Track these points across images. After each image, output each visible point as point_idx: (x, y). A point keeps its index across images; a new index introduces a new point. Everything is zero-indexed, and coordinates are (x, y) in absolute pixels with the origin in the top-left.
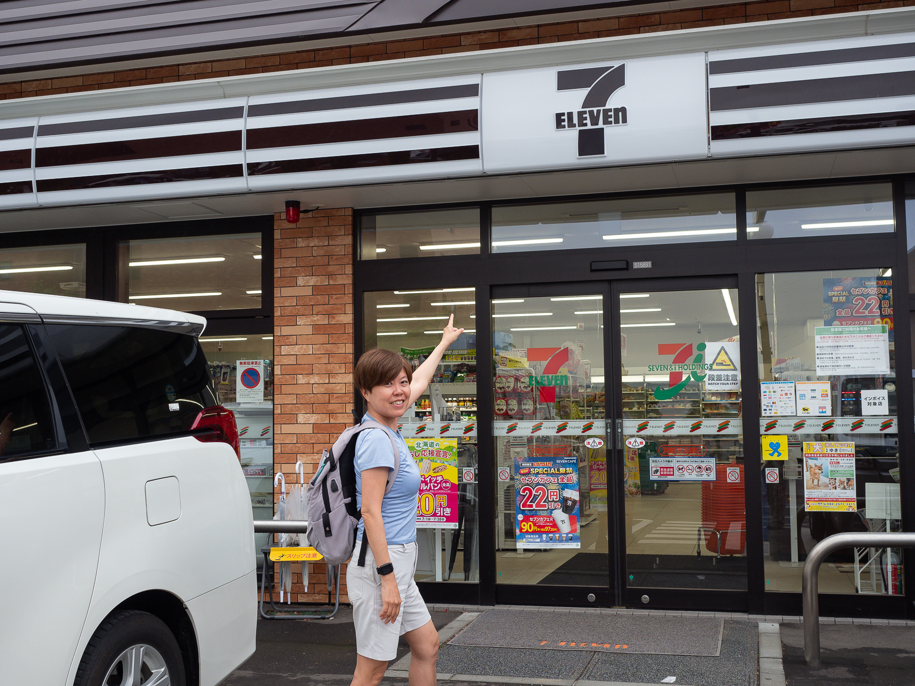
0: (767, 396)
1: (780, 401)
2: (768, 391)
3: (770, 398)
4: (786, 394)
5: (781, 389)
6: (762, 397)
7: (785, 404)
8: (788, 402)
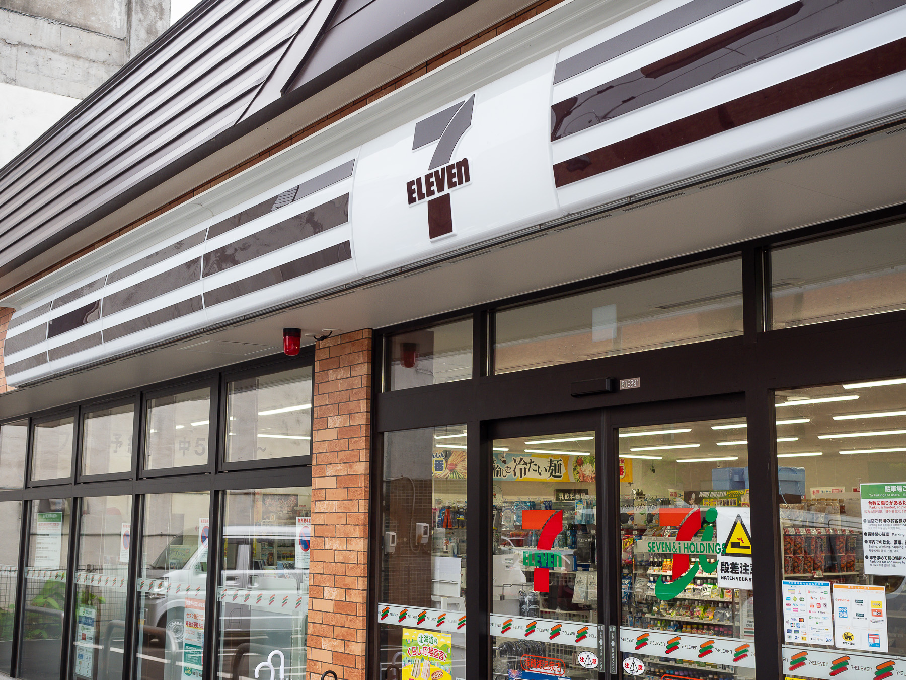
0: (792, 607)
1: (811, 617)
2: (792, 597)
3: (796, 610)
4: (819, 606)
5: (812, 595)
6: (785, 607)
7: (817, 623)
8: (822, 620)
